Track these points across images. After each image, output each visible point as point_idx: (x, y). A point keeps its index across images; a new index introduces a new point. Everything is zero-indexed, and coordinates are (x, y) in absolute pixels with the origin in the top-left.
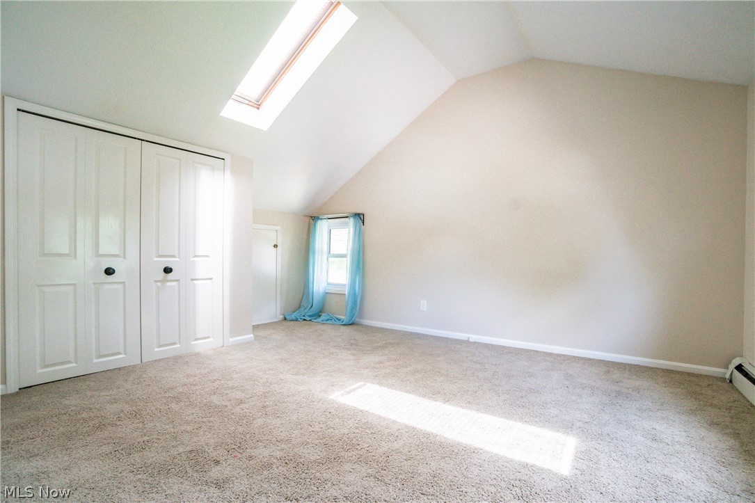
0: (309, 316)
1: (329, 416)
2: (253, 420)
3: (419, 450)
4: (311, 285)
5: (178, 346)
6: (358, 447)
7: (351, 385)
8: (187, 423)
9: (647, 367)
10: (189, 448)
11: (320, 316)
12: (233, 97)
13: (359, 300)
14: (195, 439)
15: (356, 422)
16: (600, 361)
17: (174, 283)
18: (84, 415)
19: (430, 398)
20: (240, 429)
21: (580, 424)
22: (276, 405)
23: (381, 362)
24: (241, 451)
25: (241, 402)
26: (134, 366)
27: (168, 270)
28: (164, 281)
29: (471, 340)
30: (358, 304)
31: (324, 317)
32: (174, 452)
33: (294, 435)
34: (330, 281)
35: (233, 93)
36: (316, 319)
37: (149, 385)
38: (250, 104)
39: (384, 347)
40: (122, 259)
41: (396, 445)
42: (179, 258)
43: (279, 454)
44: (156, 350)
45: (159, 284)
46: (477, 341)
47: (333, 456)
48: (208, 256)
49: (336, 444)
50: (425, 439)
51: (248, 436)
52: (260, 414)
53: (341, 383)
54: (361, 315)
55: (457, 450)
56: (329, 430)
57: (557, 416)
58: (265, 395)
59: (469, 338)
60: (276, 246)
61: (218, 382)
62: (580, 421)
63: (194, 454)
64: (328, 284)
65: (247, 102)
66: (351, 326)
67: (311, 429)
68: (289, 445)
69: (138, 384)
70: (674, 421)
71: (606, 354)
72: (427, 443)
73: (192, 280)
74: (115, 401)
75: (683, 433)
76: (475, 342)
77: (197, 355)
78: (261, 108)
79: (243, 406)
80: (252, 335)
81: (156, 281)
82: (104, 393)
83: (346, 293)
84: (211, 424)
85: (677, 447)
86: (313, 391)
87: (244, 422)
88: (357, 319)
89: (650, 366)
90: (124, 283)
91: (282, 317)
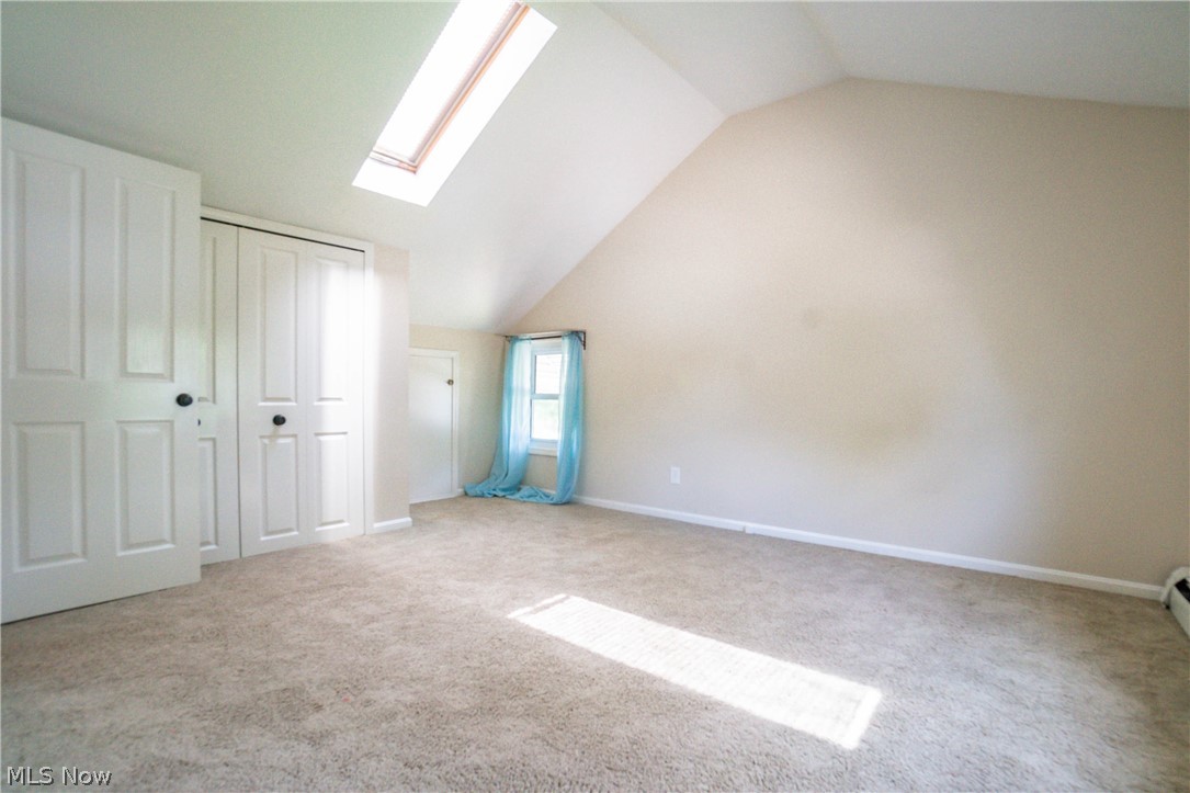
0: (504, 490)
1: (498, 644)
2: (384, 647)
3: (622, 701)
4: (505, 444)
5: (295, 533)
6: (530, 694)
7: (542, 598)
8: (288, 648)
9: (1028, 581)
10: (283, 686)
11: (519, 490)
12: (372, 154)
13: (577, 466)
14: (295, 672)
15: (537, 654)
16: (952, 569)
17: (289, 440)
18: (148, 632)
19: (659, 621)
20: (362, 660)
21: (890, 670)
22: (423, 626)
23: (596, 564)
24: (356, 693)
25: (372, 619)
26: (230, 563)
27: (279, 421)
28: (273, 437)
29: (748, 531)
30: (576, 472)
31: (525, 491)
32: (260, 690)
33: (438, 673)
34: (535, 436)
35: (371, 150)
36: (512, 494)
37: (245, 591)
38: (402, 165)
39: (606, 541)
40: (210, 404)
41: (588, 693)
42: (296, 401)
43: (409, 698)
44: (263, 539)
45: (266, 441)
46: (758, 533)
47: (490, 705)
48: (339, 399)
49: (499, 687)
50: (635, 685)
51: (371, 671)
52: (396, 638)
53: (528, 595)
54: (580, 489)
55: (680, 705)
56: (493, 666)
57: (856, 656)
58: (410, 611)
59: (744, 528)
60: (450, 382)
61: (345, 589)
62: (891, 665)
63: (288, 694)
64: (532, 440)
65: (396, 163)
66: (564, 507)
67: (467, 663)
68: (429, 687)
69: (230, 589)
70: (1049, 670)
71: (964, 558)
72: (637, 691)
73: (317, 434)
74: (193, 613)
75: (1059, 690)
76: (754, 535)
77: (324, 547)
78: (419, 171)
79: (374, 625)
80: (409, 519)
81: (262, 437)
82: (179, 601)
83: (558, 454)
84: (321, 651)
85: (1043, 713)
86: (483, 606)
87: (371, 649)
88: (574, 496)
89: (1036, 578)
90: (214, 440)
91: (461, 490)
